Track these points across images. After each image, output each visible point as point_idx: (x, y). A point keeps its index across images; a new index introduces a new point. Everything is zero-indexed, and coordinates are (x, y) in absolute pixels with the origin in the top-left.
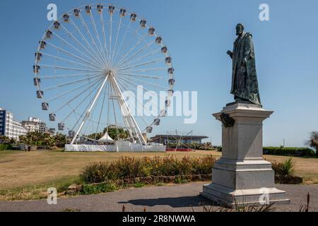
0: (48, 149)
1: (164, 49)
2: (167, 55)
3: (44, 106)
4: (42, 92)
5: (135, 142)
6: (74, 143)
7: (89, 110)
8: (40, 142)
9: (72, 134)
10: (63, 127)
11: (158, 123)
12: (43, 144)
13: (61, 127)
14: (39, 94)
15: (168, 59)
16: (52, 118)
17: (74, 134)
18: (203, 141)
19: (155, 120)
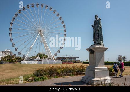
0: (14, 63)
1: (63, 22)
2: (63, 24)
3: (13, 45)
4: (12, 39)
5: (50, 60)
6: (25, 61)
7: (32, 47)
8: (10, 60)
9: (24, 57)
10: (21, 53)
11: (59, 52)
12: (11, 61)
13: (20, 54)
14: (11, 40)
15: (64, 26)
16: (16, 50)
17: (25, 56)
18: (77, 59)
19: (58, 51)
